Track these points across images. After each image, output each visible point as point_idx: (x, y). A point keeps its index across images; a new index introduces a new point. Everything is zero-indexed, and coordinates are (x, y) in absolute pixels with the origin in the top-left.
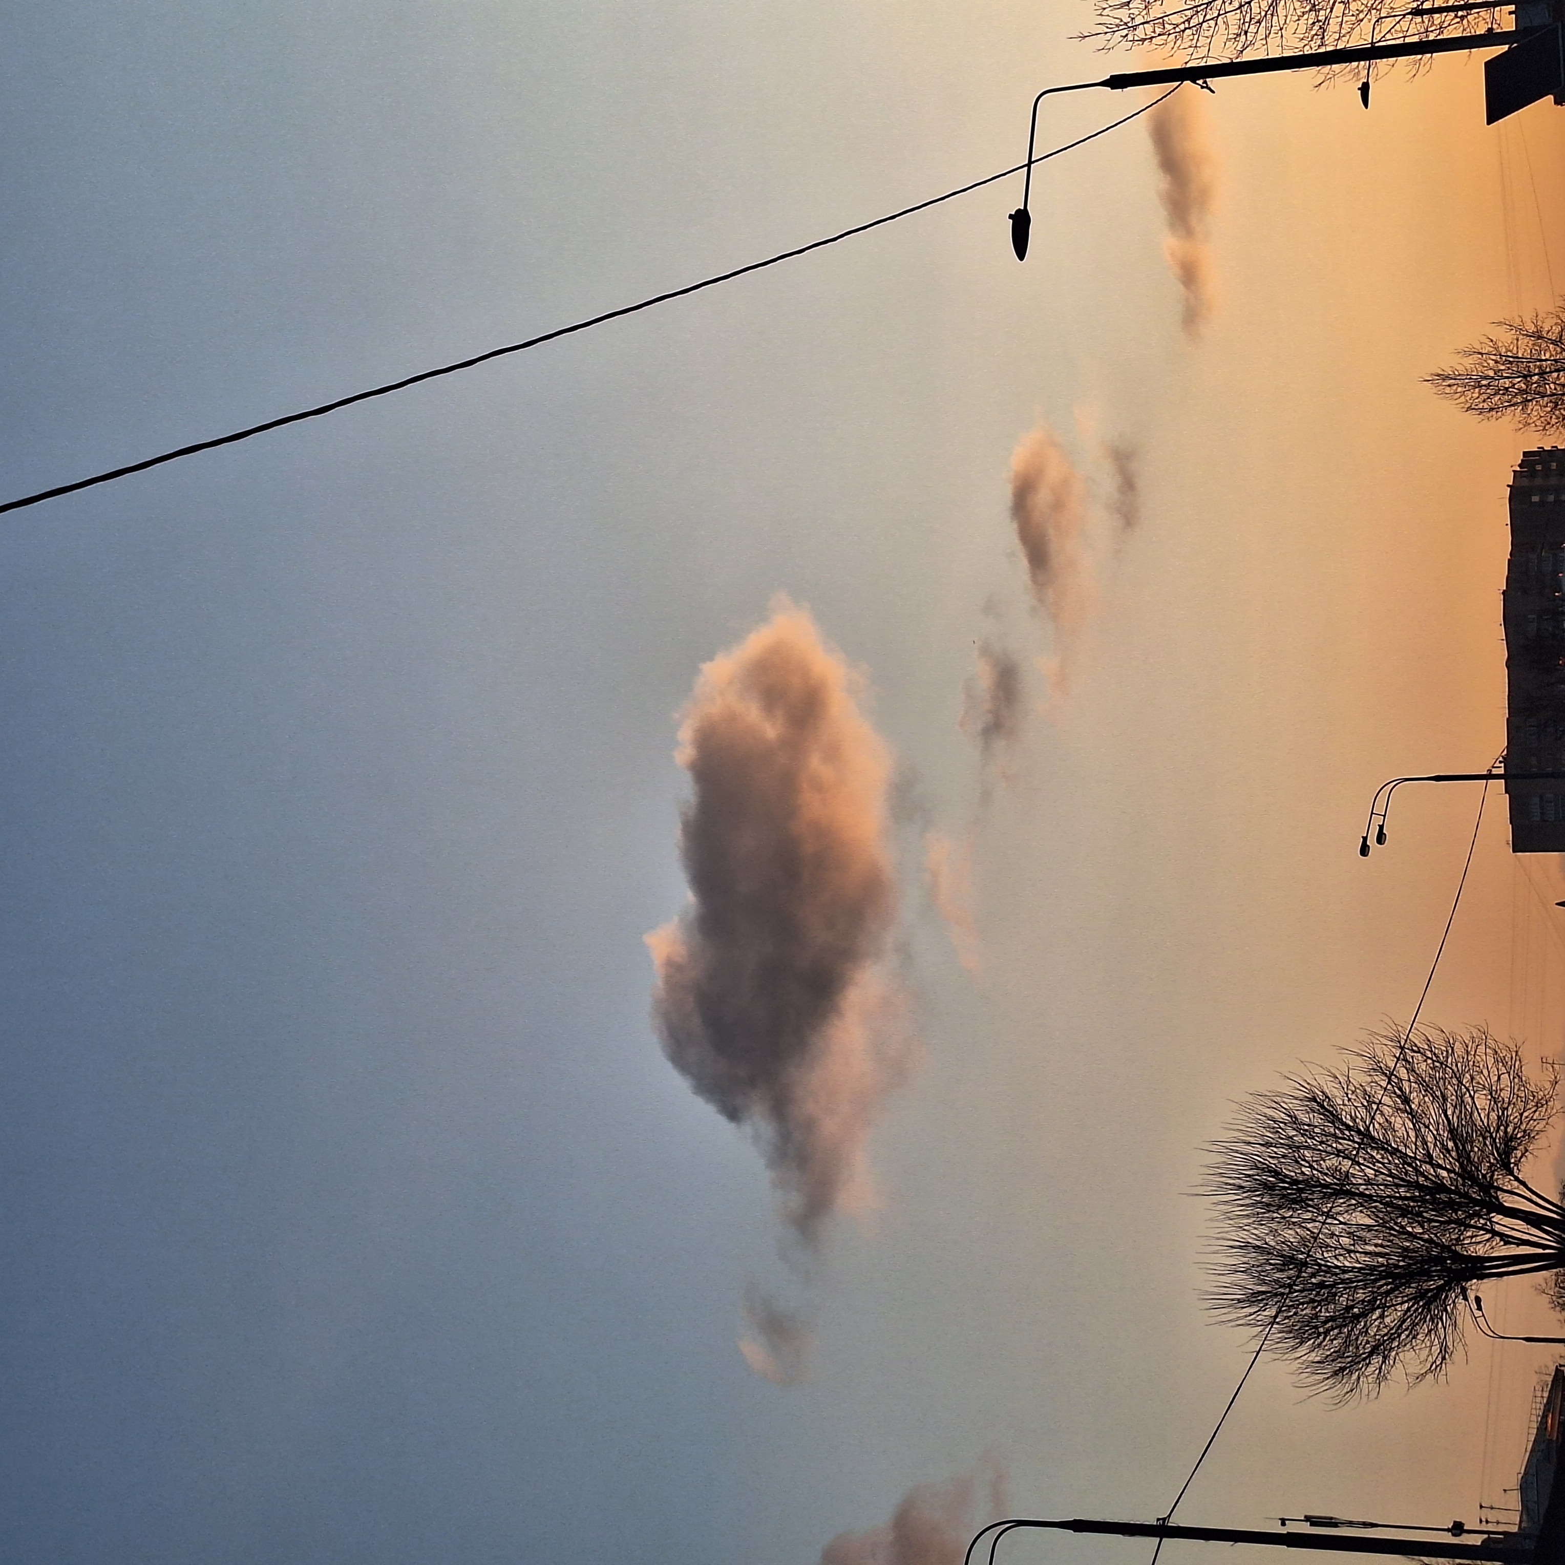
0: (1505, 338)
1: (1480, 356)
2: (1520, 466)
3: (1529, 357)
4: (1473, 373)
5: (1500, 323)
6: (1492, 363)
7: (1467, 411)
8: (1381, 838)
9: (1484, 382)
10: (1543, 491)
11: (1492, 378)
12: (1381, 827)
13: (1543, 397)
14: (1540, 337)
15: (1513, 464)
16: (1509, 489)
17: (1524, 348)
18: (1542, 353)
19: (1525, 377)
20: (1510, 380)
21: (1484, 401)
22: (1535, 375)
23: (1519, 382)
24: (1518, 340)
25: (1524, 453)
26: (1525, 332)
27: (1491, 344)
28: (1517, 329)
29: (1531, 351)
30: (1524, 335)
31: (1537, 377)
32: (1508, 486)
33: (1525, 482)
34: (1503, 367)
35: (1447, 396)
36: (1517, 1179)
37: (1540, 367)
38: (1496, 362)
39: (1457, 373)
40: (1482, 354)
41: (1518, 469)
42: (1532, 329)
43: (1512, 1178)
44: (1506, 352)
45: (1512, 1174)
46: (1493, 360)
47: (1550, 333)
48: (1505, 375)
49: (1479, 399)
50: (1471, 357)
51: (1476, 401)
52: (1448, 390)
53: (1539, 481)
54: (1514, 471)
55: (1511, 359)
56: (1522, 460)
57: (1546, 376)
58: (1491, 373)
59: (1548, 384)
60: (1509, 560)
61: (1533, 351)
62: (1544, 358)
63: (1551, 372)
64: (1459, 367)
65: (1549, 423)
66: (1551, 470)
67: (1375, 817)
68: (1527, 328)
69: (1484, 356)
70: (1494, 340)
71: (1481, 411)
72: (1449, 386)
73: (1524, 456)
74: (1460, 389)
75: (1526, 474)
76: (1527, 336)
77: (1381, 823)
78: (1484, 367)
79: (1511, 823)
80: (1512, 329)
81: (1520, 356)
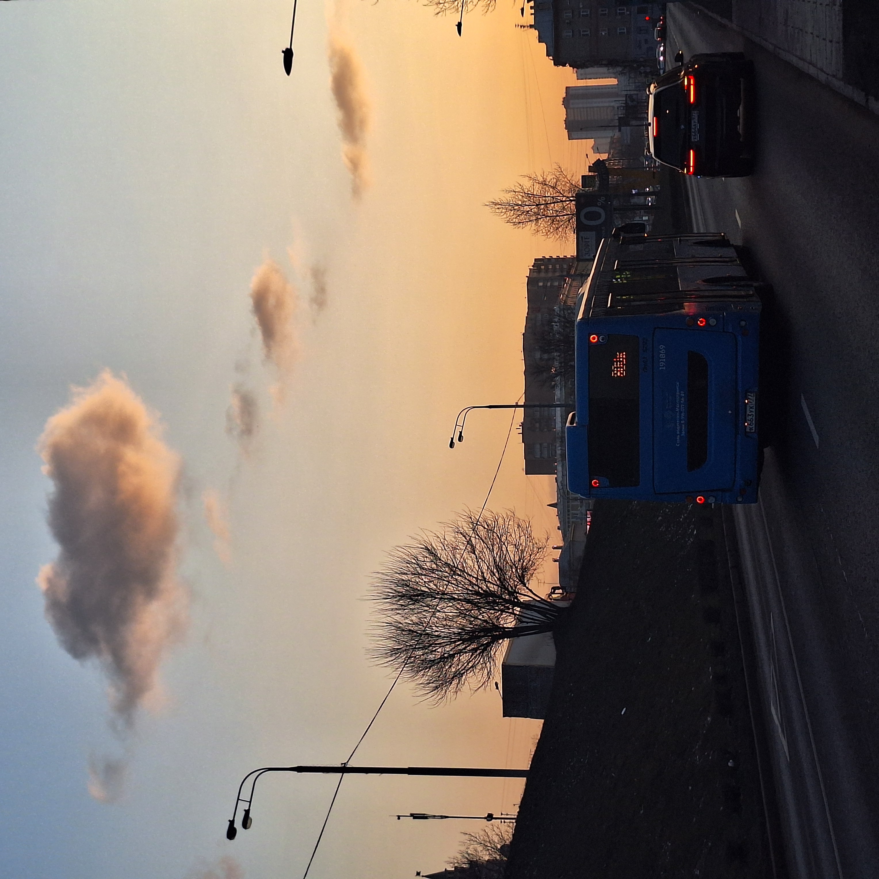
0: (527, 184)
1: (514, 193)
2: (533, 266)
3: (539, 194)
4: (511, 202)
5: (524, 176)
6: (520, 197)
7: (507, 222)
8: (460, 439)
9: (516, 207)
10: (545, 280)
11: (521, 205)
12: (461, 433)
13: (546, 217)
14: (545, 184)
15: (530, 265)
16: (527, 278)
17: (537, 190)
18: (546, 193)
19: (537, 205)
20: (530, 207)
21: (516, 218)
22: (542, 204)
23: (534, 208)
24: (534, 185)
25: (535, 259)
26: (538, 182)
27: (520, 187)
28: (533, 180)
29: (541, 192)
30: (536, 183)
31: (543, 206)
32: (527, 277)
33: (535, 275)
34: (526, 200)
35: (497, 214)
36: (527, 588)
37: (545, 201)
38: (523, 197)
39: (502, 202)
40: (515, 192)
41: (532, 268)
42: (541, 179)
43: (525, 588)
44: (528, 192)
45: (525, 586)
46: (521, 195)
47: (550, 183)
48: (527, 204)
49: (513, 217)
50: (510, 193)
51: (512, 217)
52: (497, 211)
53: (543, 275)
54: (530, 269)
55: (530, 195)
56: (534, 263)
57: (548, 206)
58: (520, 203)
59: (549, 210)
60: (526, 317)
61: (542, 192)
62: (547, 195)
63: (550, 203)
64: (504, 199)
65: (549, 231)
66: (549, 269)
67: (458, 428)
68: (539, 179)
69: (516, 193)
70: (522, 185)
71: (514, 224)
72: (498, 208)
73: (535, 261)
74: (504, 211)
75: (536, 270)
76: (539, 183)
77: (461, 431)
78: (516, 199)
79: (525, 458)
80: (531, 180)
81: (535, 194)
